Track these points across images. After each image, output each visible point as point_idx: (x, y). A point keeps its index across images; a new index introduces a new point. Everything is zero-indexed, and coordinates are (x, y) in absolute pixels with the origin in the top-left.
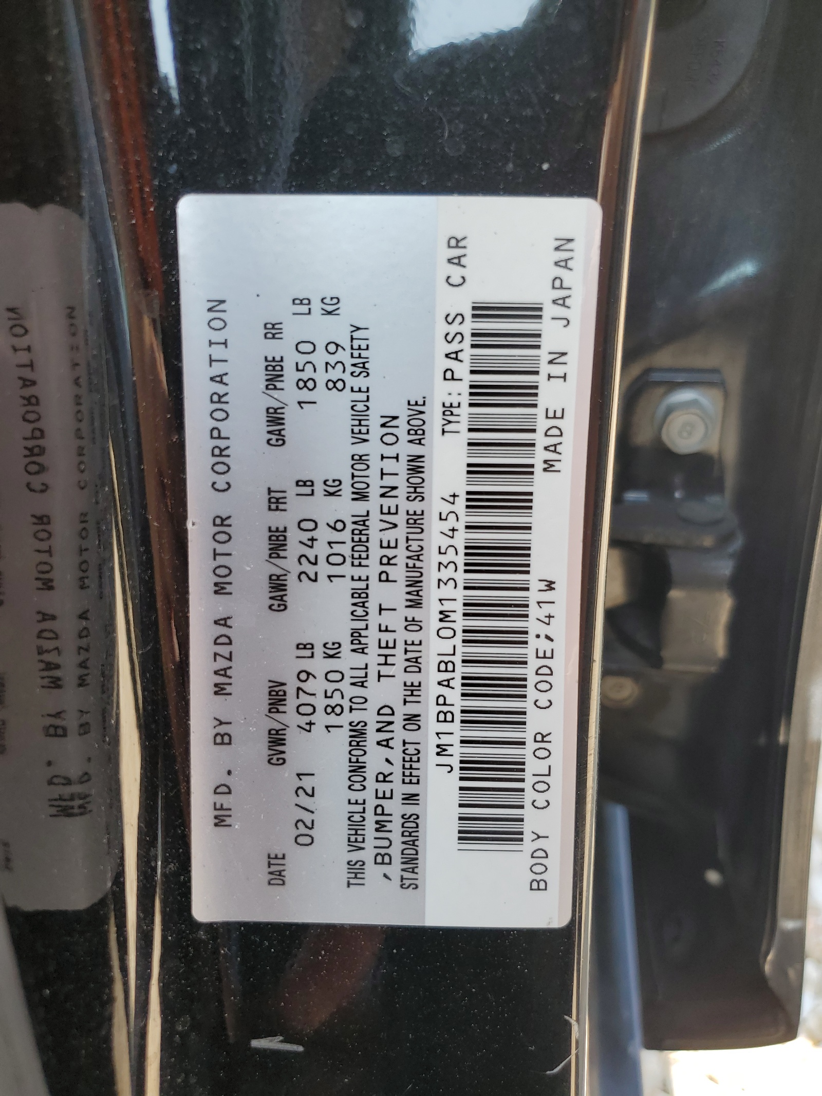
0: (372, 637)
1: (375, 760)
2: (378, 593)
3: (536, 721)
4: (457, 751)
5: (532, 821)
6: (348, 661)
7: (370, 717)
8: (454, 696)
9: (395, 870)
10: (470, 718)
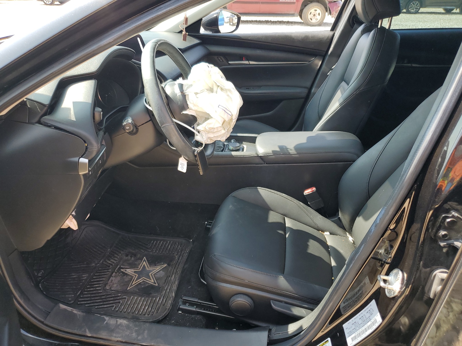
0: (360, 325)
1: (354, 330)
2: (362, 324)
3: (358, 338)
4: (356, 335)
5: (354, 342)
6: (358, 325)
7: (356, 329)
8: (358, 332)
9: (349, 335)
10: (358, 334)
